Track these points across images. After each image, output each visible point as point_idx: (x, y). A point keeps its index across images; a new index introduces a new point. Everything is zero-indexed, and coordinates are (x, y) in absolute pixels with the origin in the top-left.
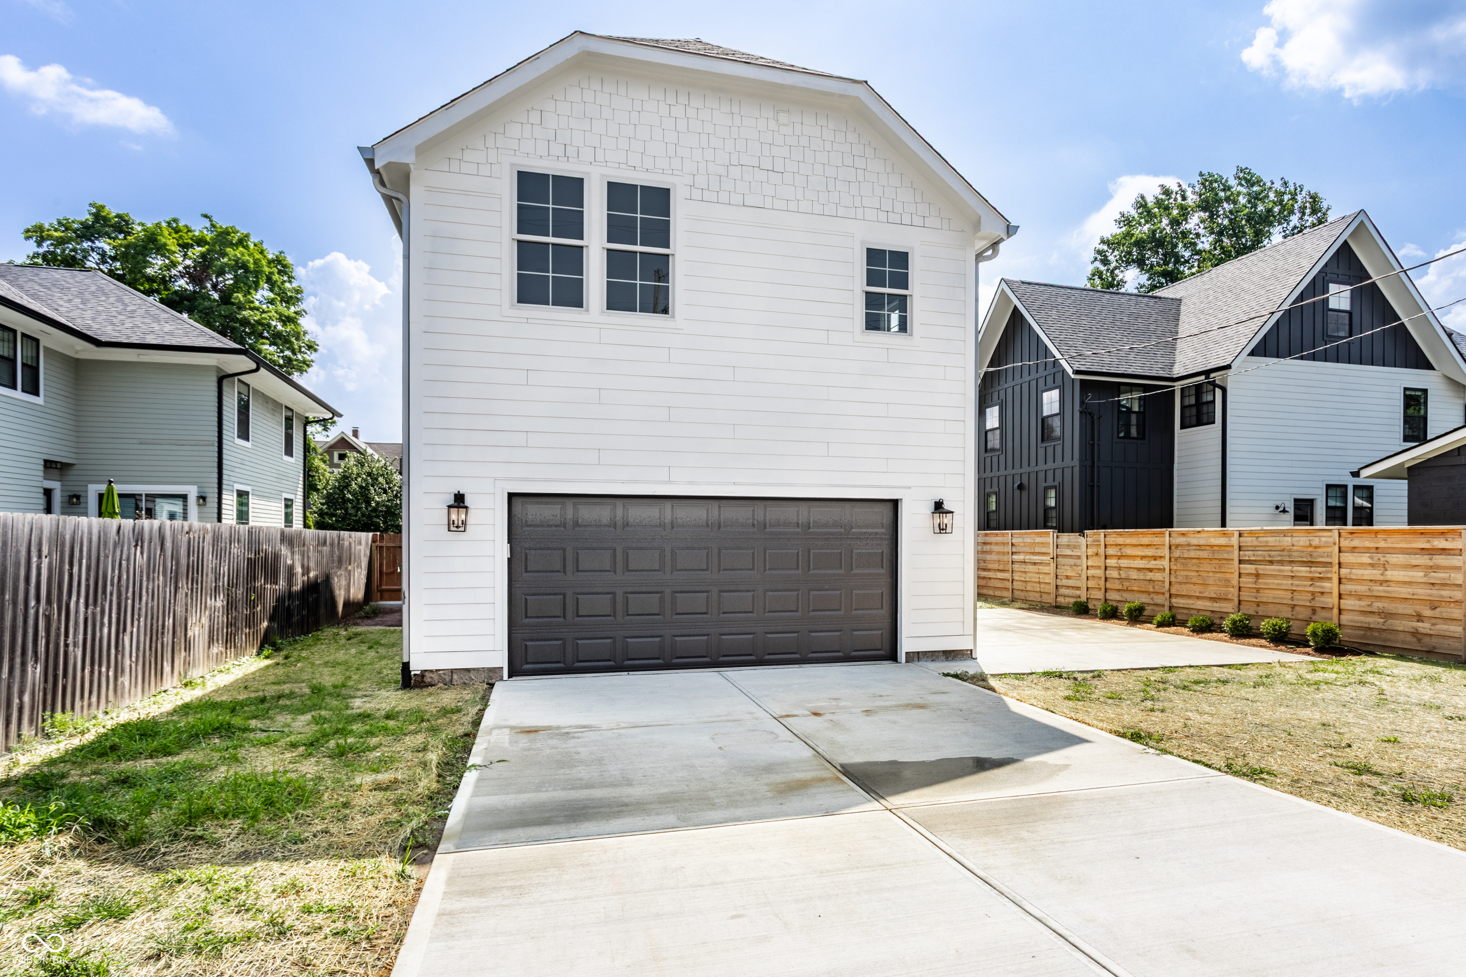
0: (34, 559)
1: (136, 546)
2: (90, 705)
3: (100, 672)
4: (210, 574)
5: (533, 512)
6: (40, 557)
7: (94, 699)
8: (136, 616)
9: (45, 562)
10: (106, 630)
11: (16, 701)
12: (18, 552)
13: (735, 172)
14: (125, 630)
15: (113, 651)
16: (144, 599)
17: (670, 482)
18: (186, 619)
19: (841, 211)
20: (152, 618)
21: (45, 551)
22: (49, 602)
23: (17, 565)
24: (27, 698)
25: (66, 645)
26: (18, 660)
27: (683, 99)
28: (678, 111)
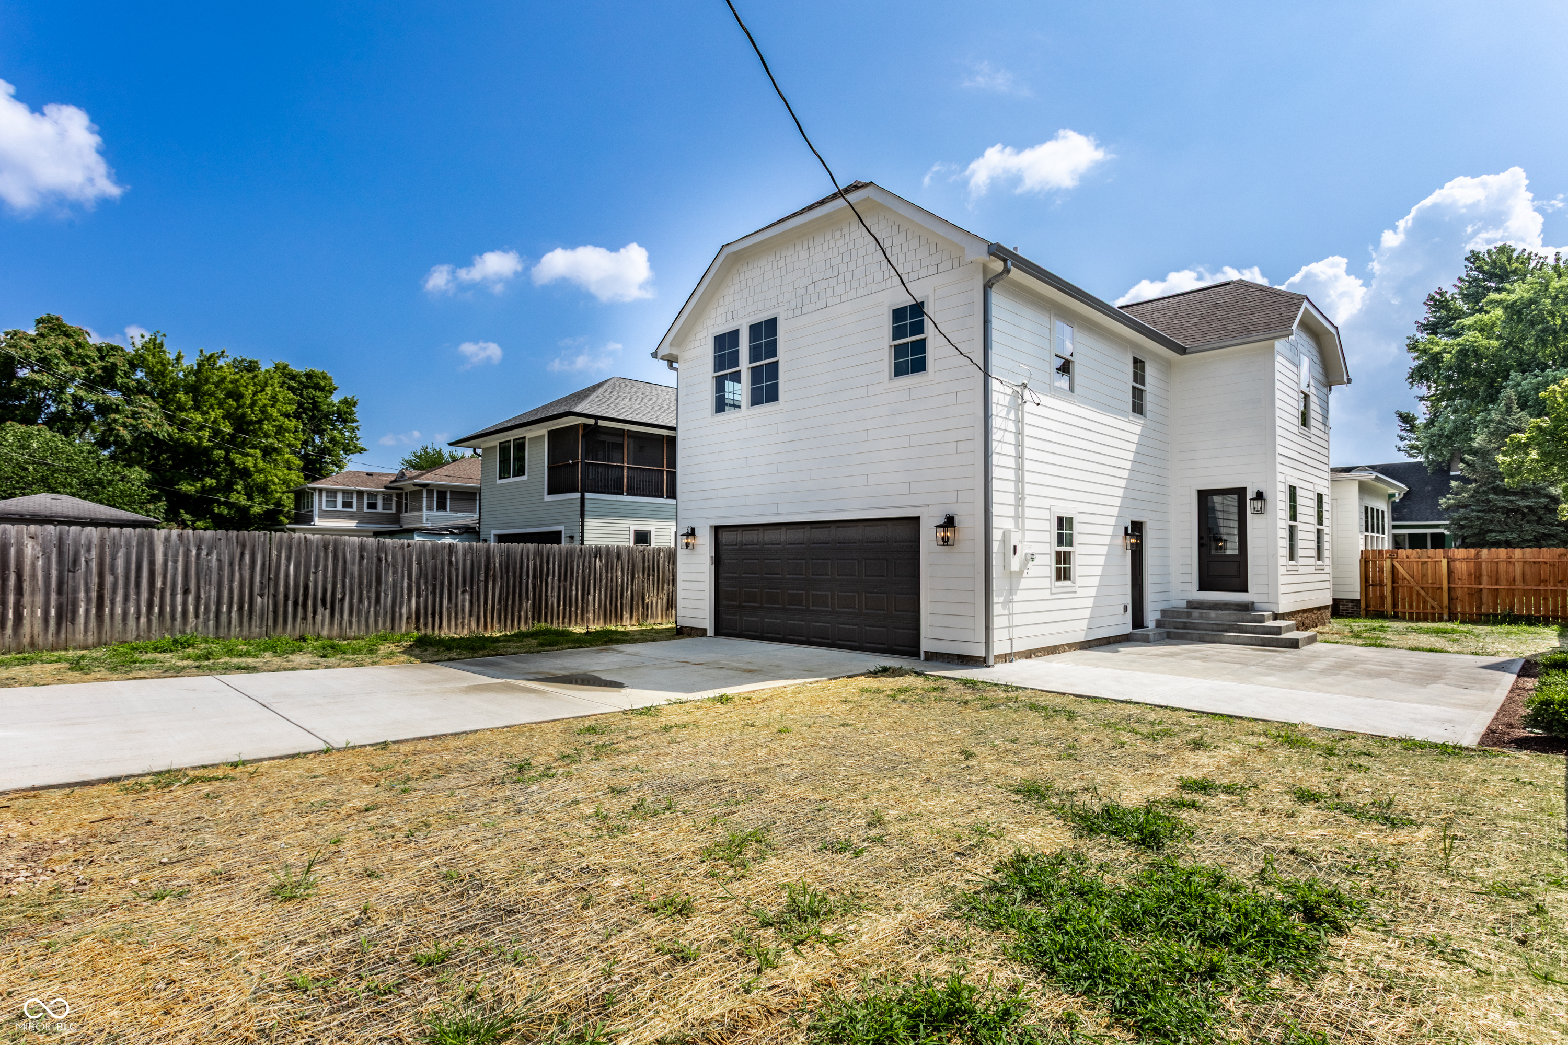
0: (525, 561)
1: (596, 557)
2: (563, 623)
3: (570, 610)
4: (667, 573)
5: (725, 537)
6: (528, 560)
7: (567, 620)
8: (598, 588)
9: (531, 563)
10: (574, 593)
11: (517, 614)
12: (515, 558)
13: (811, 288)
14: (589, 593)
15: (580, 602)
16: (604, 581)
17: (777, 514)
18: (643, 594)
19: (875, 288)
20: (612, 590)
21: (531, 557)
22: (534, 577)
23: (515, 563)
24: (522, 614)
25: (546, 596)
26: (517, 599)
27: (784, 254)
28: (781, 263)
